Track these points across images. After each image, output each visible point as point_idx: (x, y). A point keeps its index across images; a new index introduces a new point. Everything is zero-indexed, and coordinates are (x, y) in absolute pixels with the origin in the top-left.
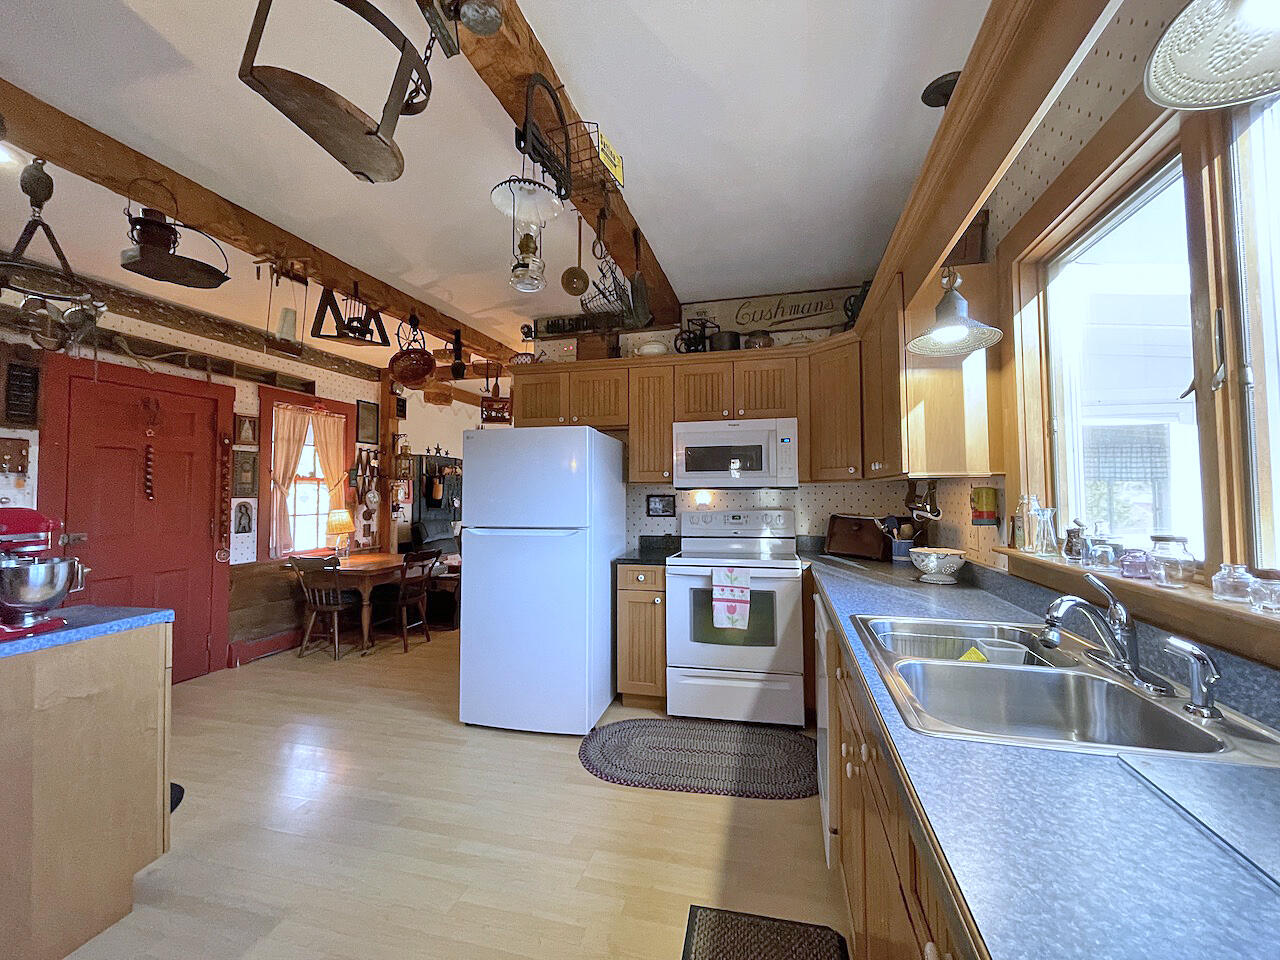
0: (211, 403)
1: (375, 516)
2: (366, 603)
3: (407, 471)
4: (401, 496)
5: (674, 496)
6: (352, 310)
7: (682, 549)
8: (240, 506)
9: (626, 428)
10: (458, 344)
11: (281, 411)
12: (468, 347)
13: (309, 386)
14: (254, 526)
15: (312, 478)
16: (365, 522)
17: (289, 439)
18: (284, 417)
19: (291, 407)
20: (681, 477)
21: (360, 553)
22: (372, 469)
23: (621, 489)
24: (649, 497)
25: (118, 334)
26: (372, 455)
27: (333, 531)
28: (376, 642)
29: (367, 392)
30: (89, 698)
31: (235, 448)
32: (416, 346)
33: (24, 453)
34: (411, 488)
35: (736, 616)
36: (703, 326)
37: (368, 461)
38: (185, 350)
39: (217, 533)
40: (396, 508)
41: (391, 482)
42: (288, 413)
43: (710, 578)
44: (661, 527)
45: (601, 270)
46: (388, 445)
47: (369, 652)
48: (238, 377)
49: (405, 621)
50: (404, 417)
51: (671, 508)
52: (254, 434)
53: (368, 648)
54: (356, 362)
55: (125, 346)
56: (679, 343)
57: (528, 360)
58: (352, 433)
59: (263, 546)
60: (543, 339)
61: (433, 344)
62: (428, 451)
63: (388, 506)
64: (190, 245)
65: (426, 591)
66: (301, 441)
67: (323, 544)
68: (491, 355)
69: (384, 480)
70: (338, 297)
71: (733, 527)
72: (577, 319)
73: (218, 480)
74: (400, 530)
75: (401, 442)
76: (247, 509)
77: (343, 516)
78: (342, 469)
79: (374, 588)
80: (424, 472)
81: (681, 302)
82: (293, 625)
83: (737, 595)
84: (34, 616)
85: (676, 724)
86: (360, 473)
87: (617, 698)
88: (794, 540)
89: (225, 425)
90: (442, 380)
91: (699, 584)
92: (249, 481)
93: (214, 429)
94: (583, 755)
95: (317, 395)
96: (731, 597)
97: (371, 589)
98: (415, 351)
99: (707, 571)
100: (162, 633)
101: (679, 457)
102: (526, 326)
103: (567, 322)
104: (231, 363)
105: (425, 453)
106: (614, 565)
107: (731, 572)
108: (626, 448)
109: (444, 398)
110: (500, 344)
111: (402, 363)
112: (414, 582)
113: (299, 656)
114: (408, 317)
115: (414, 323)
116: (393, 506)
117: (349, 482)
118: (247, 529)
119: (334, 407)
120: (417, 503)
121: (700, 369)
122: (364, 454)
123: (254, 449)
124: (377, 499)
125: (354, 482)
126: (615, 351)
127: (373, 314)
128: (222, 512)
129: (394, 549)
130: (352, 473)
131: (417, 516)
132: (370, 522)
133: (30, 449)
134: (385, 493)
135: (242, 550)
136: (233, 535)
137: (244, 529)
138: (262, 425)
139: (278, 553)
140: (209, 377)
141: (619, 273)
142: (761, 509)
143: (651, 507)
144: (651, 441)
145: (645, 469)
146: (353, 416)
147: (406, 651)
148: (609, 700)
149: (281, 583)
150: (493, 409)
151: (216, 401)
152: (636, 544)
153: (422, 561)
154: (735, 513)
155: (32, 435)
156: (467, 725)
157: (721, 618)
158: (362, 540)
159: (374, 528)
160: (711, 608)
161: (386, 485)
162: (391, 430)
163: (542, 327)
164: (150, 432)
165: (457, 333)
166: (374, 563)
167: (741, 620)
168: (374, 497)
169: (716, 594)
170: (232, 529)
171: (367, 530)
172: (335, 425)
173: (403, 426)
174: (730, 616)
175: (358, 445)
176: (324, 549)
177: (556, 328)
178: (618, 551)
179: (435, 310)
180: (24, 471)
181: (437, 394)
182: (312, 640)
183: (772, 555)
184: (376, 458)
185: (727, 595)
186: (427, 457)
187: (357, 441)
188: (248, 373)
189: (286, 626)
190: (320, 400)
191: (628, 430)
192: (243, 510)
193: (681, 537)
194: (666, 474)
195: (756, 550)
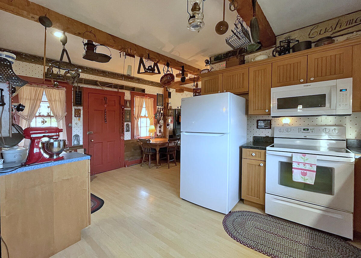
0: (119, 97)
1: (162, 127)
2: (158, 153)
3: (171, 114)
4: (170, 121)
5: (270, 120)
6: (149, 63)
7: (274, 142)
8: (127, 124)
9: (247, 92)
10: (183, 71)
11: (137, 98)
12: (187, 71)
13: (143, 91)
14: (130, 130)
15: (145, 116)
16: (160, 129)
17: (139, 106)
18: (137, 100)
19: (139, 97)
20: (275, 112)
21: (158, 138)
22: (161, 113)
23: (245, 118)
24: (258, 121)
25: (97, 81)
26: (161, 109)
27: (150, 131)
28: (161, 164)
29: (159, 91)
30: (68, 179)
31: (125, 109)
32: (169, 72)
33: (80, 112)
34: (173, 119)
35: (306, 177)
36: (289, 42)
37: (160, 111)
38: (112, 83)
39: (121, 132)
40: (168, 125)
41: (167, 117)
42: (138, 99)
43: (291, 158)
44: (264, 133)
45: (235, 25)
46: (166, 106)
47: (158, 167)
48: (125, 89)
49: (169, 159)
50: (170, 98)
51: (269, 125)
52: (130, 105)
53: (158, 166)
54: (156, 82)
55: (99, 84)
56: (274, 53)
57: (207, 71)
58: (156, 104)
59: (133, 135)
60: (213, 64)
61: (175, 72)
62: (178, 107)
63: (166, 124)
64: (100, 50)
65: (176, 150)
66: (142, 107)
67: (148, 135)
68: (195, 73)
69: (165, 116)
70: (144, 60)
71: (304, 134)
72: (226, 53)
73: (121, 118)
74: (169, 131)
75: (169, 105)
76: (128, 125)
77: (153, 127)
78: (153, 113)
79: (160, 149)
80: (177, 114)
81: (276, 35)
82: (140, 157)
83: (308, 167)
84: (56, 156)
85: (269, 218)
86: (158, 115)
87: (241, 200)
88: (345, 142)
89: (122, 103)
90: (181, 85)
91: (284, 160)
92: (129, 118)
93: (120, 104)
94: (224, 222)
95: (146, 93)
96: (303, 168)
97: (159, 149)
98: (168, 74)
99: (289, 155)
100: (87, 162)
101: (274, 104)
102: (207, 60)
103: (222, 55)
104: (123, 86)
105: (177, 108)
106: (241, 148)
107: (304, 156)
108: (247, 101)
109: (181, 90)
110: (199, 69)
111: (164, 79)
112: (172, 147)
113: (141, 166)
114: (166, 64)
115: (168, 65)
116: (167, 124)
117: (155, 117)
118: (128, 130)
119: (150, 96)
120: (175, 124)
121: (286, 62)
122: (159, 109)
123: (130, 109)
124: (163, 122)
125: (156, 117)
126: (243, 62)
127: (156, 64)
128: (122, 126)
129: (168, 137)
130: (156, 115)
131: (174, 127)
132: (161, 129)
133: (81, 111)
134: (165, 120)
135: (127, 136)
136: (125, 132)
137: (128, 131)
138: (132, 102)
139: (136, 137)
140: (118, 90)
141: (244, 24)
142: (321, 126)
143: (259, 125)
144: (260, 96)
145: (256, 109)
146: (156, 98)
147: (169, 168)
148: (238, 200)
149: (137, 145)
150: (197, 92)
151: (120, 96)
152: (251, 140)
153: (174, 141)
154: (305, 128)
155: (81, 108)
156: (182, 199)
157: (297, 177)
158: (159, 134)
159: (162, 131)
160: (291, 172)
161: (165, 118)
162: (167, 101)
163: (213, 59)
164: (105, 106)
165: (183, 68)
166: (162, 141)
167: (311, 179)
168: (162, 122)
169: (294, 165)
170: (125, 131)
171: (160, 131)
172: (151, 101)
173: (170, 100)
174: (303, 177)
175: (157, 107)
176: (148, 137)
177: (218, 59)
178: (243, 142)
179: (175, 60)
180: (80, 116)
181: (179, 89)
182: (145, 162)
183: (328, 148)
184: (162, 110)
185: (301, 166)
186: (178, 109)
187: (157, 106)
188: (127, 88)
189: (139, 157)
190: (146, 94)
191: (248, 94)
192: (127, 125)
193: (273, 138)
194: (267, 111)
195: (317, 145)
